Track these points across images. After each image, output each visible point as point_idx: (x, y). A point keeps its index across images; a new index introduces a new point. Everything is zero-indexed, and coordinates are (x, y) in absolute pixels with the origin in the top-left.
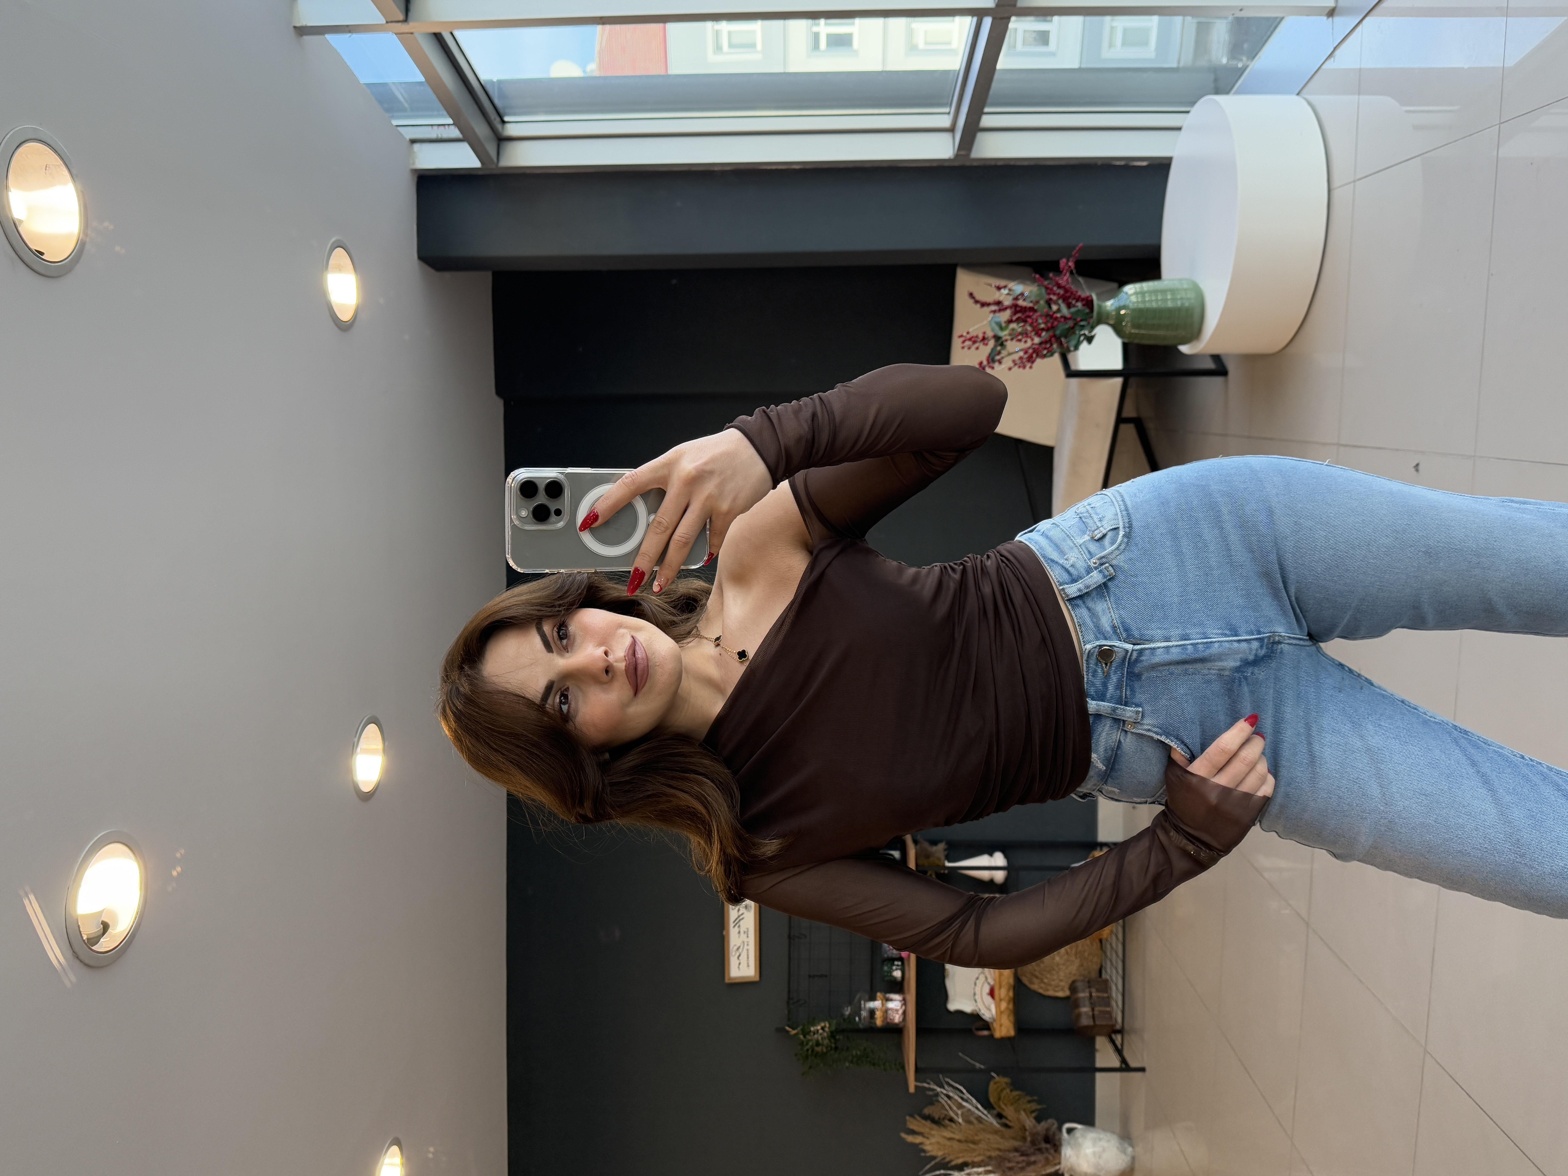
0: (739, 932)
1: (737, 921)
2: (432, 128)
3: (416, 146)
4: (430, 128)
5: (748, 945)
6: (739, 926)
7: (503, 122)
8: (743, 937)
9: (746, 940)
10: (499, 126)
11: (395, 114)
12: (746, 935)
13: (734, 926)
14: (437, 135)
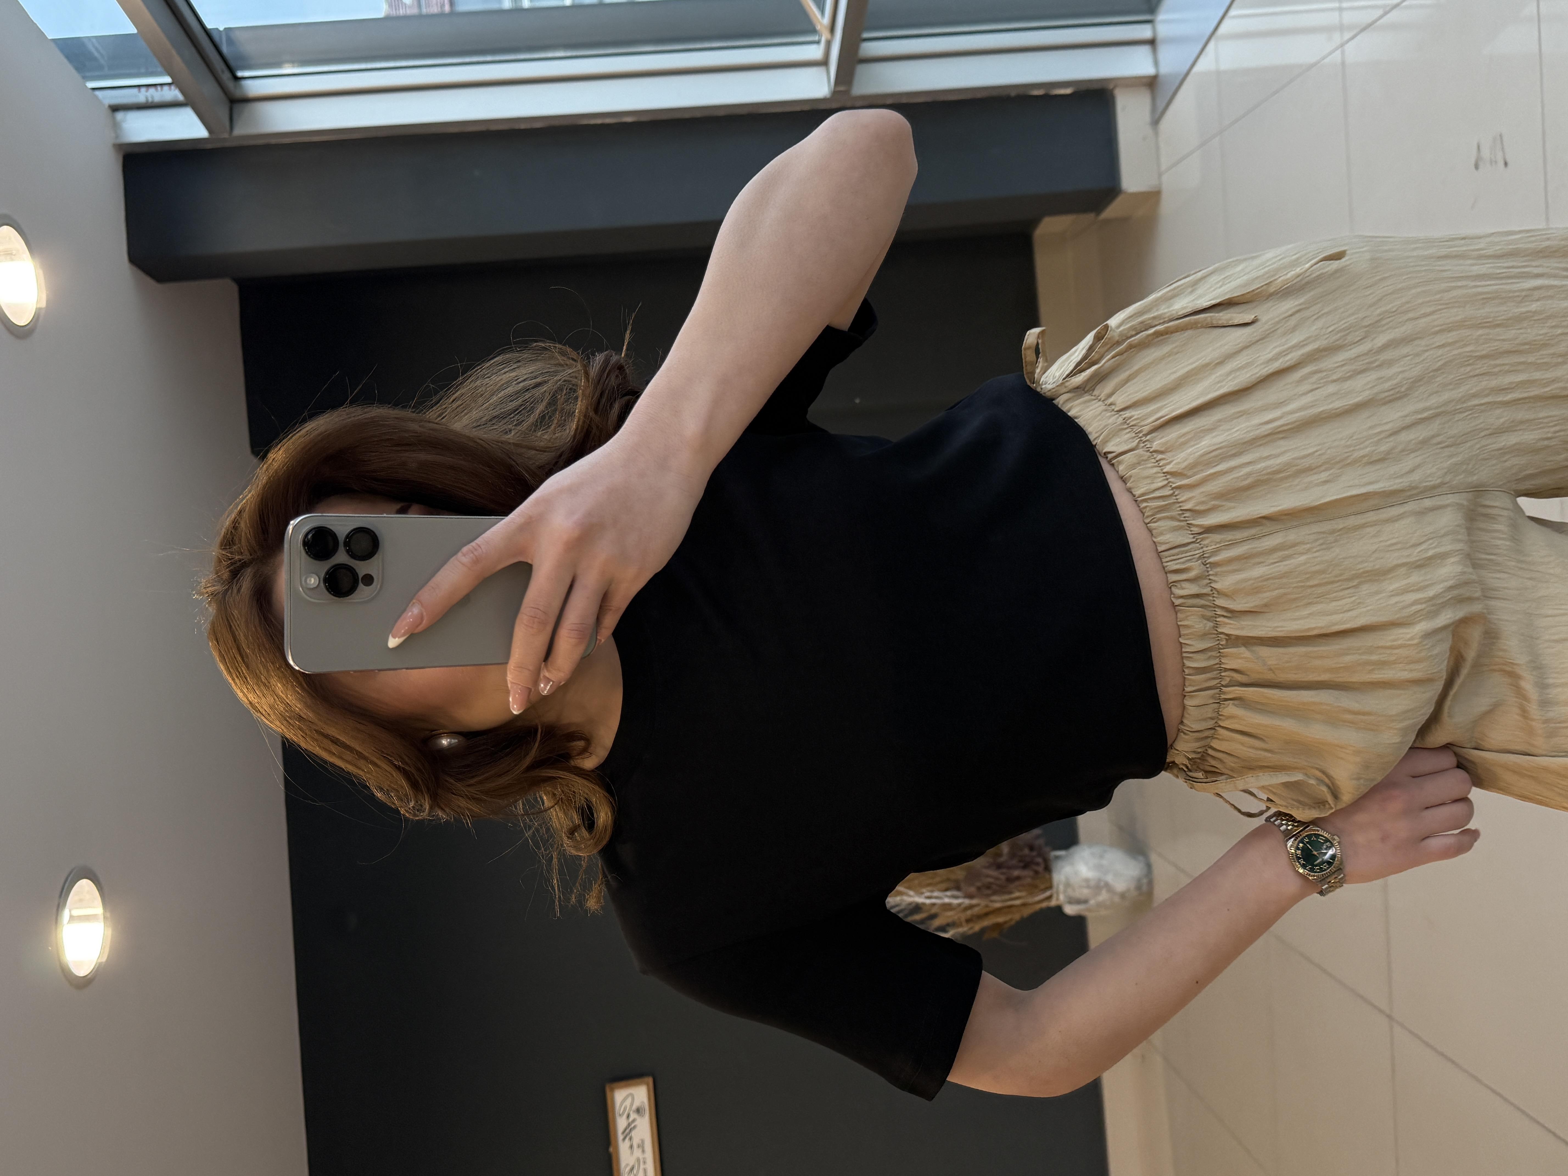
0: (631, 1147)
1: (627, 1131)
2: (139, 91)
3: (120, 115)
4: (135, 90)
5: (645, 1163)
6: (631, 1139)
7: (237, 79)
8: (637, 1153)
9: (641, 1157)
10: (230, 84)
11: (88, 74)
12: (640, 1150)
13: (624, 1139)
14: (147, 98)
